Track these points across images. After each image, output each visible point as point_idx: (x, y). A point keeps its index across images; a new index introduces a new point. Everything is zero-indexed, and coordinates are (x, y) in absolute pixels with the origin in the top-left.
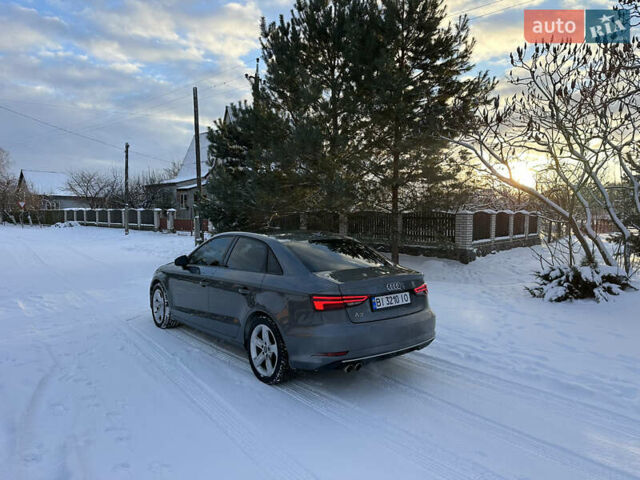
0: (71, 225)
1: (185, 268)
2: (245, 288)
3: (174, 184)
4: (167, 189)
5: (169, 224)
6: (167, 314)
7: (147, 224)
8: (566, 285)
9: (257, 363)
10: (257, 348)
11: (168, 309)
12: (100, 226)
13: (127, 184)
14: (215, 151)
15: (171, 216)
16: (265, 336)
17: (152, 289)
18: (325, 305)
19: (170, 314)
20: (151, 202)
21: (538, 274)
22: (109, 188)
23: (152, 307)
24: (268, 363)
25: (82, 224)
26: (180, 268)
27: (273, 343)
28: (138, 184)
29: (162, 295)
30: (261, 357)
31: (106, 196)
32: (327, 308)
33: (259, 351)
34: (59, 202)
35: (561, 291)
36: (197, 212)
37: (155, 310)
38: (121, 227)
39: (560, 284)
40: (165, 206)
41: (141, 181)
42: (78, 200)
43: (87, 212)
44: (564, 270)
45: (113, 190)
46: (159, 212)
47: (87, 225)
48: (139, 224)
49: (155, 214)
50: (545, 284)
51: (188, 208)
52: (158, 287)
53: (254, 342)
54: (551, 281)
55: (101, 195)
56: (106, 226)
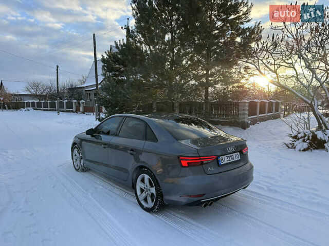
0: (28, 110)
1: (92, 136)
2: (132, 150)
3: (83, 87)
4: (79, 90)
5: (81, 109)
6: (82, 164)
7: (69, 109)
8: (308, 141)
9: (141, 198)
10: (141, 188)
11: (82, 160)
12: (44, 110)
13: (58, 88)
14: (106, 68)
15: (82, 105)
16: (146, 181)
17: (72, 148)
18: (188, 163)
19: (83, 164)
20: (71, 97)
21: (291, 136)
22: (49, 90)
23: (73, 159)
24: (149, 199)
25: (34, 109)
26: (89, 136)
27: (152, 186)
28: (64, 88)
29: (78, 152)
30: (144, 195)
31: (47, 94)
32: (189, 165)
33: (142, 190)
34: (22, 97)
35: (305, 145)
36: (97, 103)
37: (75, 161)
38: (55, 111)
39: (304, 141)
40: (79, 99)
41: (66, 86)
42: (32, 96)
43: (37, 103)
44: (307, 134)
45: (51, 91)
46: (76, 102)
47: (37, 110)
48: (65, 109)
49: (74, 103)
50: (295, 141)
51: (91, 100)
52: (76, 147)
53: (139, 185)
54: (298, 139)
55: (44, 94)
56: (48, 110)
